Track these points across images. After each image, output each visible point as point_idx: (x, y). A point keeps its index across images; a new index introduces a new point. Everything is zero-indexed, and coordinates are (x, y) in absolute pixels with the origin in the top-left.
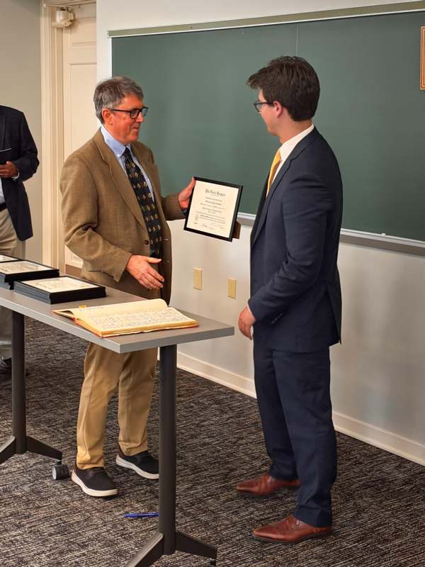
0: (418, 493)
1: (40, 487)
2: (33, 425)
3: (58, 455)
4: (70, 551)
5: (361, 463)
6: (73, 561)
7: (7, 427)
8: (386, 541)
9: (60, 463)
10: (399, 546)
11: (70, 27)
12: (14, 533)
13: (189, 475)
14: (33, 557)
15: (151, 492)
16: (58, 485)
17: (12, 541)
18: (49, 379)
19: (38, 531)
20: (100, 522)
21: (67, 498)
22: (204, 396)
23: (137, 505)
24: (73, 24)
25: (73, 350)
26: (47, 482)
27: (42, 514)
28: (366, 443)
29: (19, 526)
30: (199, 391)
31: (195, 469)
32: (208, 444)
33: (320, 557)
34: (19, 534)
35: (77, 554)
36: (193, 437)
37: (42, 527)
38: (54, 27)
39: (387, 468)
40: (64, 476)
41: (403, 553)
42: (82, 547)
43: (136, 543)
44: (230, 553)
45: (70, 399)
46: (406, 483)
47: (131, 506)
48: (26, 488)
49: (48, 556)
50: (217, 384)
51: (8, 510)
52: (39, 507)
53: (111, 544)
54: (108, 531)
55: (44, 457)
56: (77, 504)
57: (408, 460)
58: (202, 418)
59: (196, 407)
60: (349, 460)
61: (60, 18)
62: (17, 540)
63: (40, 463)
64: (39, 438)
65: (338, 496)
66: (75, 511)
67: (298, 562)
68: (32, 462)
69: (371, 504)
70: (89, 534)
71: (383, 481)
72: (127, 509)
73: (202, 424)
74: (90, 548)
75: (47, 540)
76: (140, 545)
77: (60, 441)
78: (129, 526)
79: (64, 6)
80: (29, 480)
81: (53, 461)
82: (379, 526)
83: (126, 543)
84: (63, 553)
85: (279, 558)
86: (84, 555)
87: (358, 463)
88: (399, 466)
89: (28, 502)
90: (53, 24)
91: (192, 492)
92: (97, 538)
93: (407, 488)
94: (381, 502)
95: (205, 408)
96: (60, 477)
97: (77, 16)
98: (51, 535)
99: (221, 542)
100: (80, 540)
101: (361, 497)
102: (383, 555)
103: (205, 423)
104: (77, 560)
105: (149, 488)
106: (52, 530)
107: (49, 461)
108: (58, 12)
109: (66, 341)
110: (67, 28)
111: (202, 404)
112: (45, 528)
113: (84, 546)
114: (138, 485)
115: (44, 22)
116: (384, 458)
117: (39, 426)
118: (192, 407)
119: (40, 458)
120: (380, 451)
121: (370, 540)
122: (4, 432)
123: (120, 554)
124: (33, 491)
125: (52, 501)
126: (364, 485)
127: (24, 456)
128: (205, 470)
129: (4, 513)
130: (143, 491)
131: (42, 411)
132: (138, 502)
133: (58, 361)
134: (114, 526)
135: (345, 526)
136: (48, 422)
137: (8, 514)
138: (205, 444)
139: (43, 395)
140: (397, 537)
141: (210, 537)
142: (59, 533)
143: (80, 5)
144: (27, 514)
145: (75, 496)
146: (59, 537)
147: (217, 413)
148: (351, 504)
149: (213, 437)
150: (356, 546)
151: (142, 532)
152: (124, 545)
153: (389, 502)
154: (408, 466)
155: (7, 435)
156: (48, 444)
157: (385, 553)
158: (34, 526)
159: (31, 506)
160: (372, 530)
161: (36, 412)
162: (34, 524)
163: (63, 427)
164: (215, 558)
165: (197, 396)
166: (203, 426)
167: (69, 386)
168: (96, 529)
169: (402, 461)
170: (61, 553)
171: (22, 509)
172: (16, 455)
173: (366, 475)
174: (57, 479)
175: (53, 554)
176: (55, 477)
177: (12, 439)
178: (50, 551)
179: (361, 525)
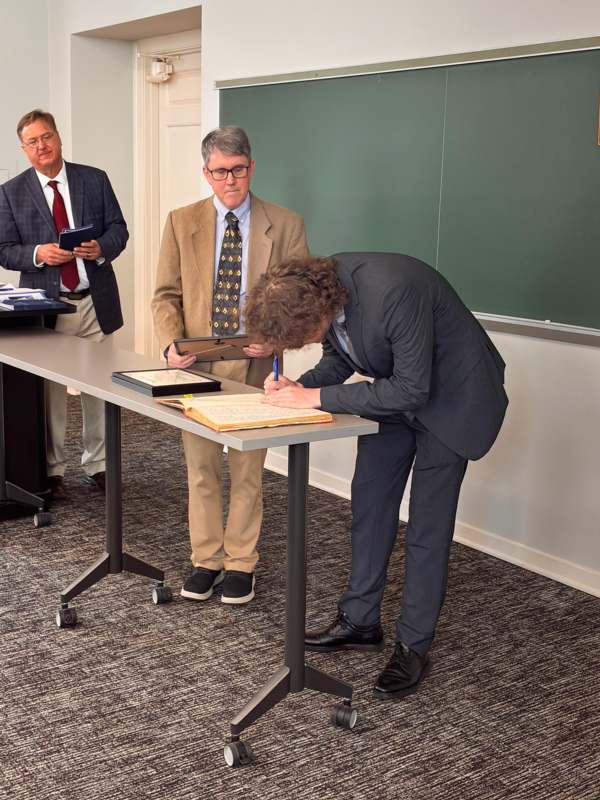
0: (584, 623)
1: (139, 613)
2: (129, 542)
3: (160, 575)
4: (176, 687)
5: (514, 590)
6: (180, 699)
7: (98, 543)
8: (550, 679)
9: (161, 585)
10: (566, 685)
11: (168, 81)
12: (109, 666)
13: (313, 600)
14: (131, 694)
15: (269, 619)
16: (160, 610)
17: (106, 675)
18: (145, 491)
19: (137, 663)
20: (211, 653)
21: (170, 625)
22: (328, 512)
23: (253, 635)
24: (171, 78)
25: (172, 458)
26: (147, 607)
27: (141, 643)
28: (518, 567)
29: (114, 658)
30: (321, 506)
31: (320, 594)
32: (334, 565)
33: (473, 698)
34: (115, 667)
35: (185, 690)
36: (315, 557)
37: (141, 660)
38: (149, 82)
39: (546, 595)
40: (166, 600)
41: (571, 693)
42: (190, 683)
43: (253, 678)
44: (365, 691)
45: (170, 513)
46: (569, 613)
47: (246, 635)
48: (121, 613)
49: (150, 693)
50: (341, 498)
51: (101, 639)
52: (138, 636)
53: (224, 679)
54: (220, 664)
55: (143, 577)
56: (183, 632)
57: (568, 587)
58: (325, 536)
59: (317, 523)
60: (500, 585)
61: (157, 69)
62: (113, 674)
63: (138, 584)
64: (136, 556)
65: (490, 627)
66: (180, 640)
67: (447, 703)
68: (128, 583)
69: (530, 636)
70: (199, 667)
71: (542, 610)
72: (241, 639)
73: (326, 542)
74: (200, 684)
75: (149, 674)
76: (260, 681)
77: (161, 560)
78: (244, 658)
79: (161, 57)
80: (126, 605)
81: (154, 583)
82: (540, 662)
83: (242, 678)
84: (167, 689)
85: (425, 699)
86: (192, 691)
87: (511, 589)
88: (559, 594)
89: (124, 630)
90: (148, 78)
91: (317, 620)
92: (208, 672)
93: (571, 618)
94: (541, 634)
95: (329, 525)
96: (161, 601)
97: (176, 69)
98: (152, 668)
99: (354, 679)
100: (187, 674)
101: (517, 629)
102: (547, 696)
103: (330, 542)
104: (185, 697)
105: (266, 615)
106: (154, 663)
107: (149, 582)
108: (155, 63)
109: (163, 448)
110: (165, 82)
111: (325, 520)
112: (145, 659)
113: (192, 681)
114: (254, 611)
115: (138, 76)
116: (541, 584)
117: (136, 543)
118: (313, 523)
119: (138, 578)
120: (536, 576)
121: (531, 678)
122: (94, 550)
123: (235, 691)
124: (130, 617)
125: (153, 629)
126: (518, 615)
127: (118, 577)
128: (332, 595)
129: (97, 643)
130: (259, 619)
131: (138, 526)
132: (254, 630)
133: (155, 470)
134: (228, 659)
135: (500, 662)
136: (146, 538)
137: (101, 643)
138: (330, 565)
139: (139, 508)
140: (563, 675)
141: (341, 673)
142: (162, 666)
143: (179, 55)
144: (123, 643)
145: (180, 623)
146: (162, 671)
147: (343, 530)
148: (506, 637)
149: (339, 557)
150: (514, 685)
151: (260, 666)
152: (239, 681)
153: (551, 635)
154: (570, 593)
155: (98, 552)
156: (148, 563)
157: (550, 694)
158: (133, 658)
159: (128, 634)
160: (533, 667)
161: (131, 527)
162: (132, 655)
163: (163, 544)
164: (350, 697)
165: (318, 510)
166: (327, 545)
167: (167, 498)
168: (206, 661)
169: (562, 588)
170: (165, 689)
171: (117, 637)
172: (110, 575)
173: (521, 603)
174: (158, 603)
175: (156, 690)
176: (155, 601)
177: (105, 556)
178: (152, 687)
179: (519, 661)
